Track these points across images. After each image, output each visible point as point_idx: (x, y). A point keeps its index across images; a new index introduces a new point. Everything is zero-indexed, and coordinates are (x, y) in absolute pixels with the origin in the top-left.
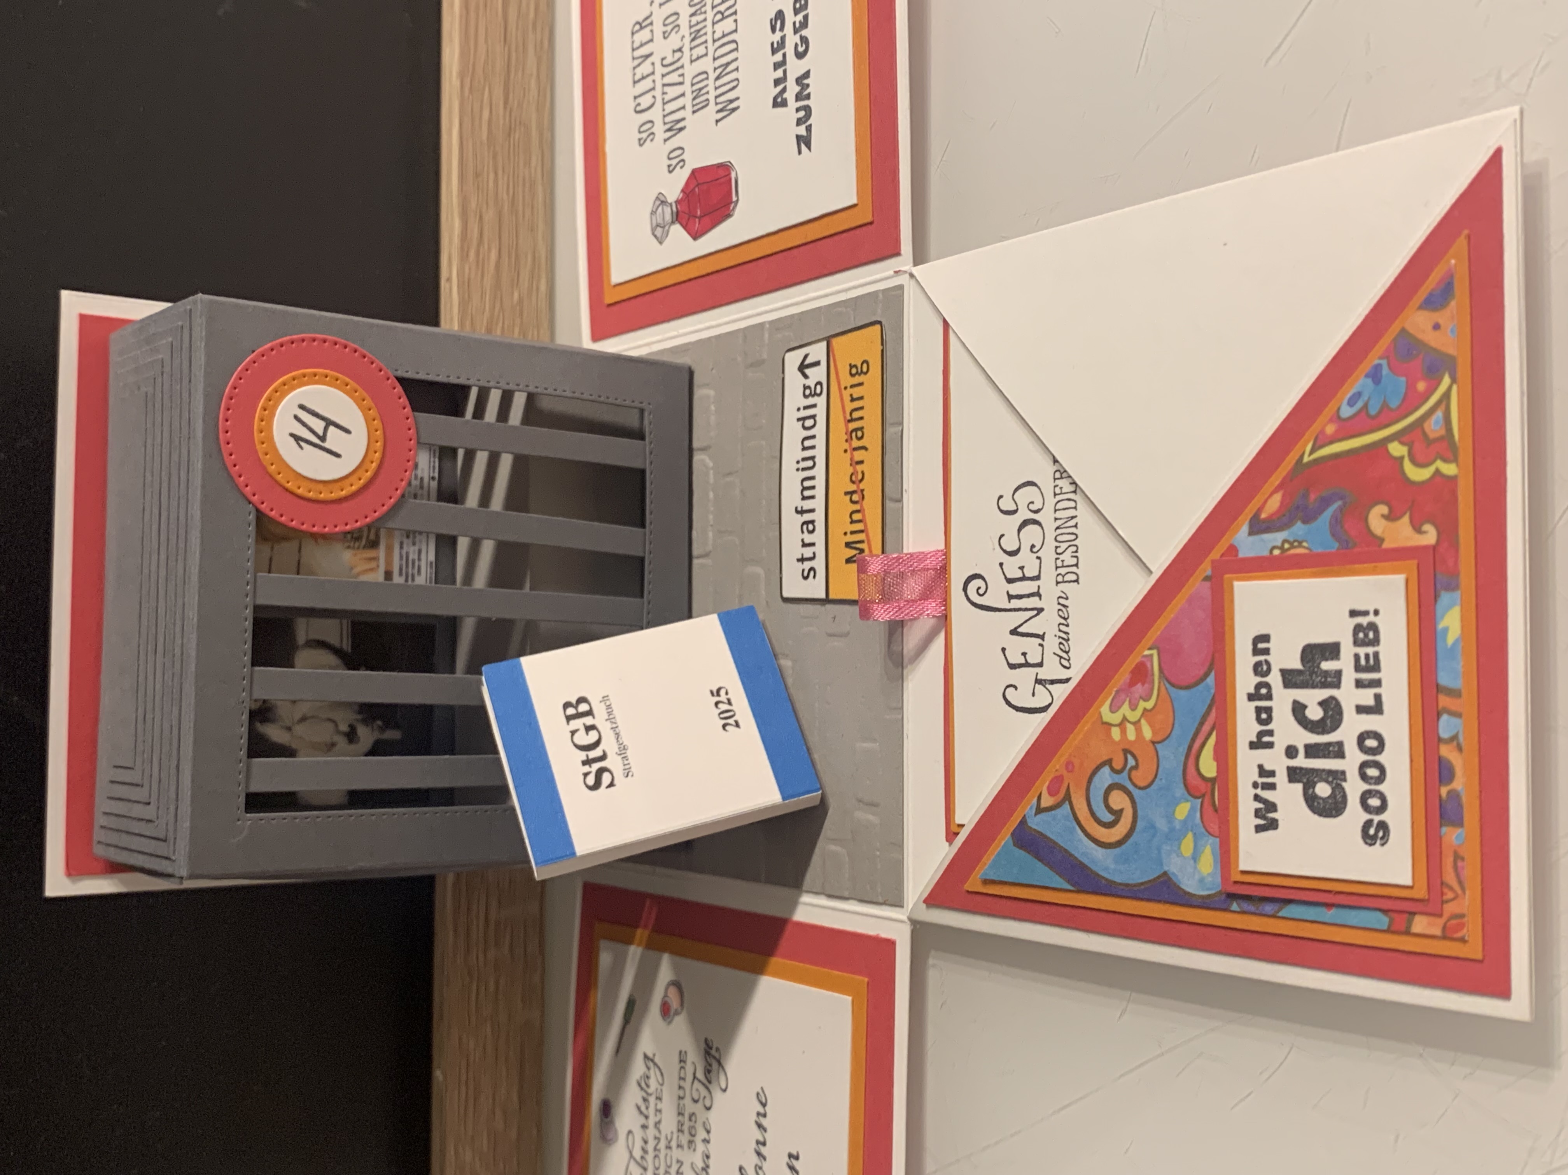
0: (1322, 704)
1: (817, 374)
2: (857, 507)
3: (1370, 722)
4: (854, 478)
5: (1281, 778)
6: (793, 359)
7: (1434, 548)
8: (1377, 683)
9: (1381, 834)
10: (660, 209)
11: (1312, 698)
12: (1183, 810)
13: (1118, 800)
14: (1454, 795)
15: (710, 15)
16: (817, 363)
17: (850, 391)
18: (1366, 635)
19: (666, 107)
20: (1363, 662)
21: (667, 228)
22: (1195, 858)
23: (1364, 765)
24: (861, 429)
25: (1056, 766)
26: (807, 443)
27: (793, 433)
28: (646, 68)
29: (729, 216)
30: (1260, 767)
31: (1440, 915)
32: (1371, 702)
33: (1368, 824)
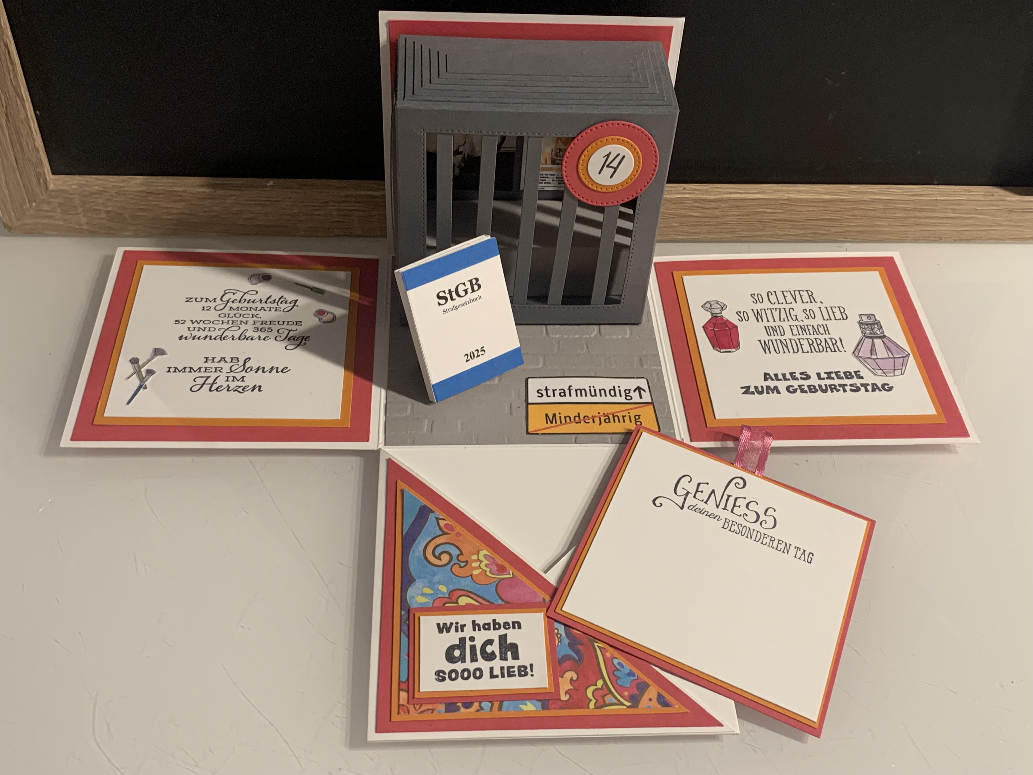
0: (493, 652)
1: (635, 397)
2: (572, 420)
3: (486, 673)
4: (586, 418)
5: (460, 635)
6: (643, 383)
7: (560, 699)
8: (503, 676)
9: (440, 678)
10: (719, 306)
11: (495, 648)
12: (443, 589)
13: (445, 558)
14: (458, 709)
15: (812, 337)
16: (641, 397)
17: (628, 415)
18: (523, 671)
19: (769, 310)
20: (511, 670)
21: (710, 310)
22: (423, 594)
23: (468, 671)
24: (609, 422)
25: (459, 528)
26: (603, 392)
27: (607, 384)
28: (789, 299)
29: (714, 347)
30: (465, 625)
31: (408, 703)
32: (495, 673)
33: (444, 673)
